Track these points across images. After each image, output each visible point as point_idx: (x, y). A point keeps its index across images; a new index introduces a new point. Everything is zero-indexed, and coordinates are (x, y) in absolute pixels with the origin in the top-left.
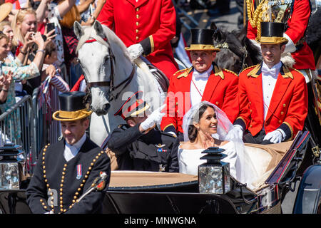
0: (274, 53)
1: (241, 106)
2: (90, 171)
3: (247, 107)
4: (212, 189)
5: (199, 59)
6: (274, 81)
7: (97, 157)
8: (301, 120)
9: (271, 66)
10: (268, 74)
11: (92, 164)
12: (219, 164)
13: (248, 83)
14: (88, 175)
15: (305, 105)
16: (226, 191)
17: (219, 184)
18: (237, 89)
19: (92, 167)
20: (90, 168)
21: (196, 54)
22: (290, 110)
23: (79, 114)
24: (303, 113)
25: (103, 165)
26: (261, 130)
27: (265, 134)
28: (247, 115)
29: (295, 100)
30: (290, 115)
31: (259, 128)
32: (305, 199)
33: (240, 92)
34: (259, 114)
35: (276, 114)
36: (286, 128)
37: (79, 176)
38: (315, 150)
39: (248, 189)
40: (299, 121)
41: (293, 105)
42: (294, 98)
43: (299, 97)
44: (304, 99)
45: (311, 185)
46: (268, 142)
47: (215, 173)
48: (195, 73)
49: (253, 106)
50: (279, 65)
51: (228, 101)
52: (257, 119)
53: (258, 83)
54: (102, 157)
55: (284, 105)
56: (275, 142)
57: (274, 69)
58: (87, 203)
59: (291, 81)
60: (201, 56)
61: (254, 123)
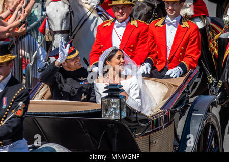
0: (175, 8)
1: (150, 48)
2: (13, 102)
3: (154, 49)
4: (112, 116)
5: (120, 11)
6: (175, 30)
7: (18, 92)
8: (195, 59)
9: (172, 18)
10: (170, 24)
11: (14, 97)
12: (117, 97)
13: (155, 31)
14: (11, 105)
15: (199, 48)
16: (123, 117)
17: (118, 112)
18: (148, 35)
19: (14, 99)
20: (13, 100)
21: (118, 8)
22: (187, 52)
23: (5, 58)
24: (197, 54)
25: (23, 97)
26: (165, 67)
27: (167, 70)
28: (154, 55)
29: (191, 44)
30: (187, 56)
31: (163, 65)
32: (193, 121)
33: (150, 38)
34: (164, 55)
35: (176, 55)
36: (183, 66)
37: (4, 106)
38: (210, 78)
39: (143, 115)
40: (194, 60)
41: (189, 48)
42: (190, 42)
43: (194, 42)
44: (198, 43)
45: (198, 111)
46: (169, 77)
47: (114, 103)
48: (116, 22)
49: (159, 49)
50: (179, 18)
51: (141, 44)
52: (162, 58)
53: (163, 31)
54: (22, 92)
55: (182, 48)
56: (174, 77)
57: (175, 21)
58: (9, 126)
59: (188, 30)
60: (122, 8)
61: (160, 61)
